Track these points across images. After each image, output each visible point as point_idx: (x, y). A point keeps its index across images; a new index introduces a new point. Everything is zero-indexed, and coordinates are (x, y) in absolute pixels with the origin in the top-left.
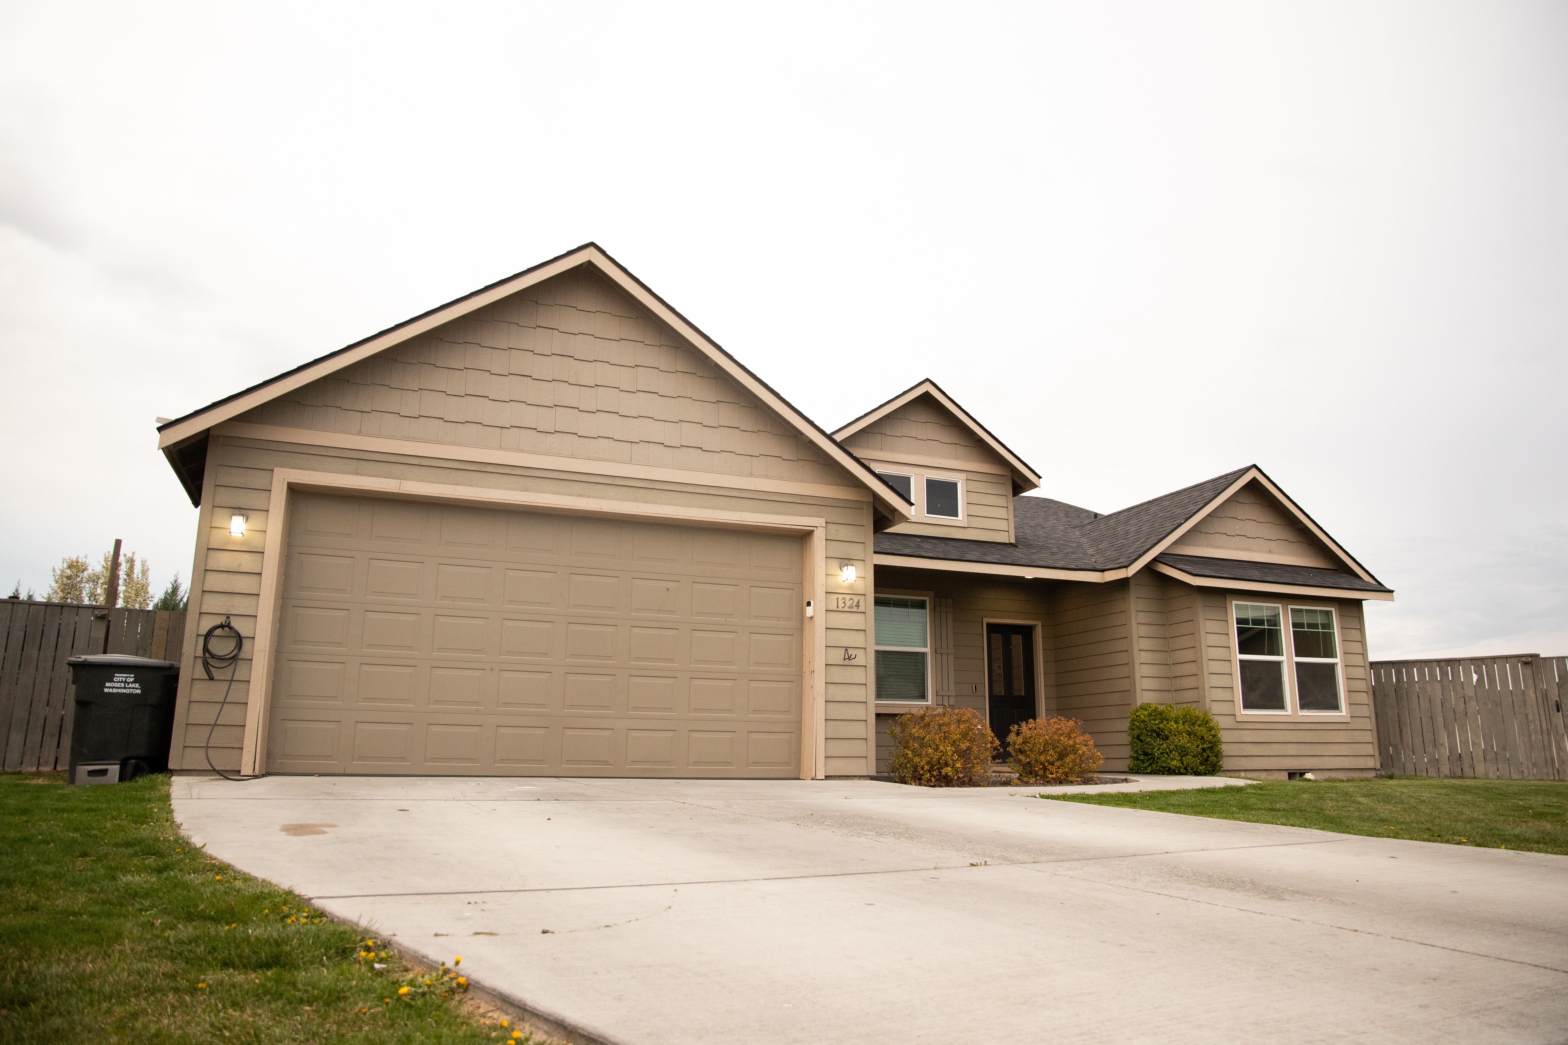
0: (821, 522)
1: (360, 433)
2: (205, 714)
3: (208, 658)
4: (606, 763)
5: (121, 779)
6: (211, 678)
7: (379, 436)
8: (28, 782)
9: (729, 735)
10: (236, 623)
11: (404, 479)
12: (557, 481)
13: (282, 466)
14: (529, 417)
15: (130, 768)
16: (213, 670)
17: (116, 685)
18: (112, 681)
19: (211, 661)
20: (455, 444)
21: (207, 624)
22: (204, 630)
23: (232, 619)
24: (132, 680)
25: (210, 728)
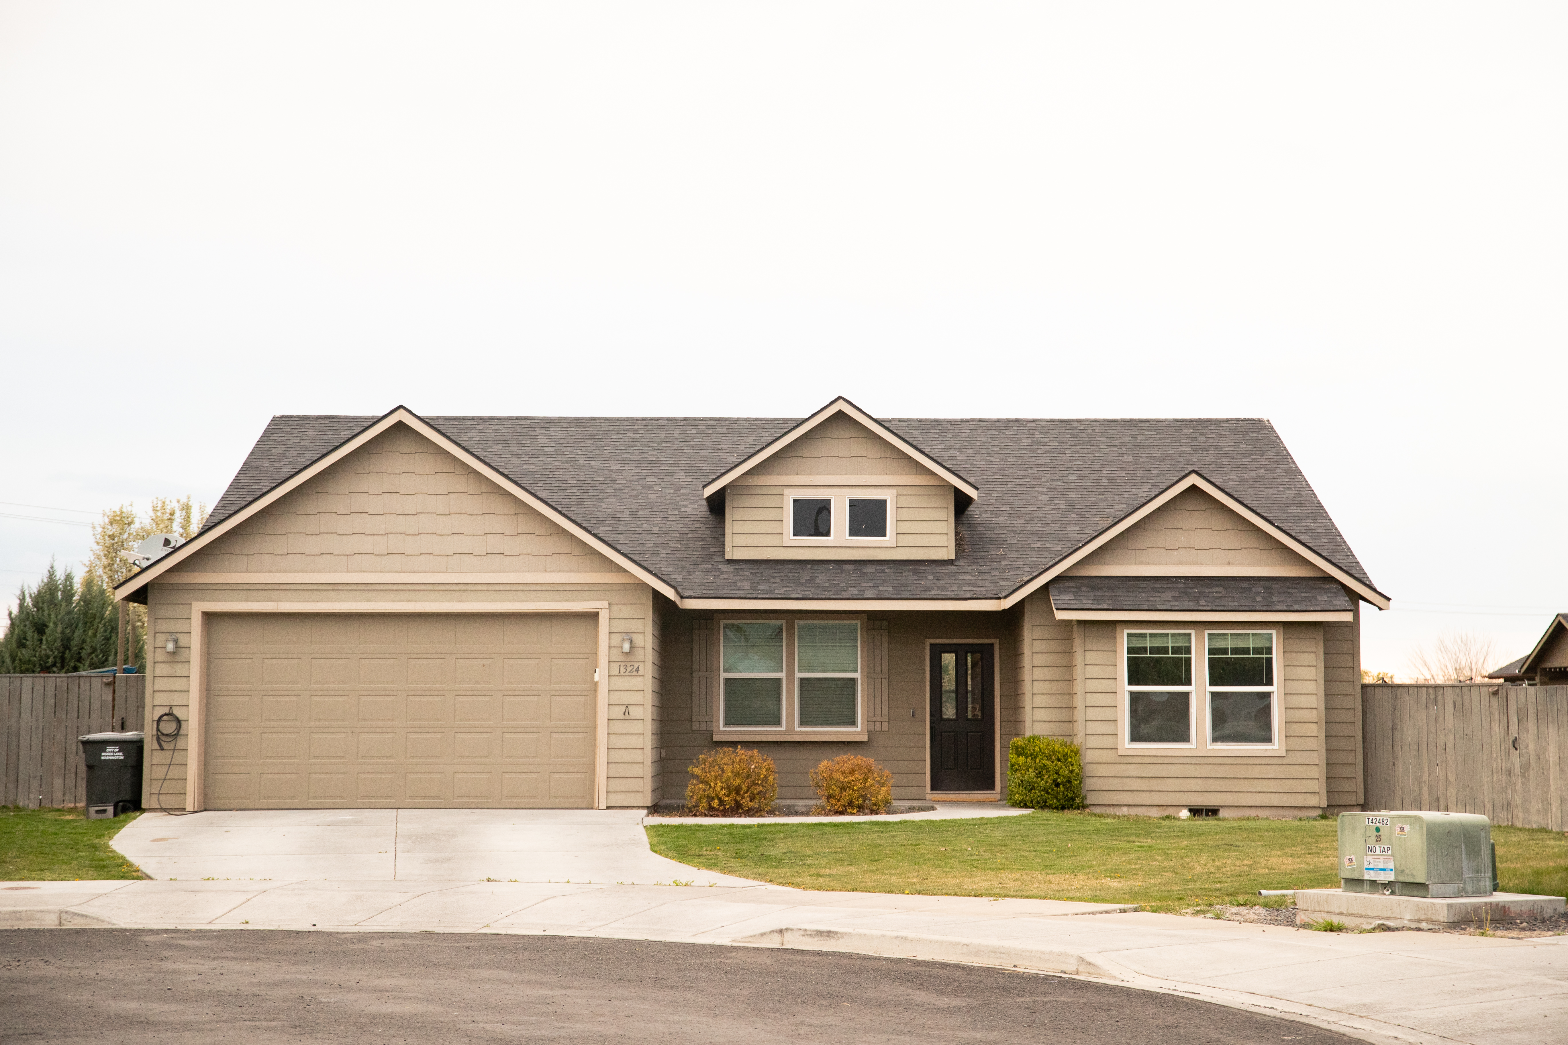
0: (606, 604)
1: (247, 571)
2: (159, 772)
3: (160, 736)
4: (438, 798)
5: (115, 815)
6: (162, 749)
7: (261, 572)
8: (63, 817)
9: (534, 776)
10: (177, 712)
11: (281, 601)
12: (391, 592)
13: (197, 600)
14: (367, 544)
15: (119, 808)
16: (163, 743)
17: (108, 754)
18: (105, 752)
19: (162, 738)
20: (314, 571)
21: (159, 712)
22: (156, 718)
23: (174, 708)
24: (117, 750)
25: (162, 781)
